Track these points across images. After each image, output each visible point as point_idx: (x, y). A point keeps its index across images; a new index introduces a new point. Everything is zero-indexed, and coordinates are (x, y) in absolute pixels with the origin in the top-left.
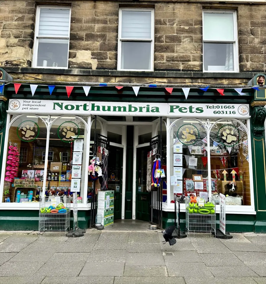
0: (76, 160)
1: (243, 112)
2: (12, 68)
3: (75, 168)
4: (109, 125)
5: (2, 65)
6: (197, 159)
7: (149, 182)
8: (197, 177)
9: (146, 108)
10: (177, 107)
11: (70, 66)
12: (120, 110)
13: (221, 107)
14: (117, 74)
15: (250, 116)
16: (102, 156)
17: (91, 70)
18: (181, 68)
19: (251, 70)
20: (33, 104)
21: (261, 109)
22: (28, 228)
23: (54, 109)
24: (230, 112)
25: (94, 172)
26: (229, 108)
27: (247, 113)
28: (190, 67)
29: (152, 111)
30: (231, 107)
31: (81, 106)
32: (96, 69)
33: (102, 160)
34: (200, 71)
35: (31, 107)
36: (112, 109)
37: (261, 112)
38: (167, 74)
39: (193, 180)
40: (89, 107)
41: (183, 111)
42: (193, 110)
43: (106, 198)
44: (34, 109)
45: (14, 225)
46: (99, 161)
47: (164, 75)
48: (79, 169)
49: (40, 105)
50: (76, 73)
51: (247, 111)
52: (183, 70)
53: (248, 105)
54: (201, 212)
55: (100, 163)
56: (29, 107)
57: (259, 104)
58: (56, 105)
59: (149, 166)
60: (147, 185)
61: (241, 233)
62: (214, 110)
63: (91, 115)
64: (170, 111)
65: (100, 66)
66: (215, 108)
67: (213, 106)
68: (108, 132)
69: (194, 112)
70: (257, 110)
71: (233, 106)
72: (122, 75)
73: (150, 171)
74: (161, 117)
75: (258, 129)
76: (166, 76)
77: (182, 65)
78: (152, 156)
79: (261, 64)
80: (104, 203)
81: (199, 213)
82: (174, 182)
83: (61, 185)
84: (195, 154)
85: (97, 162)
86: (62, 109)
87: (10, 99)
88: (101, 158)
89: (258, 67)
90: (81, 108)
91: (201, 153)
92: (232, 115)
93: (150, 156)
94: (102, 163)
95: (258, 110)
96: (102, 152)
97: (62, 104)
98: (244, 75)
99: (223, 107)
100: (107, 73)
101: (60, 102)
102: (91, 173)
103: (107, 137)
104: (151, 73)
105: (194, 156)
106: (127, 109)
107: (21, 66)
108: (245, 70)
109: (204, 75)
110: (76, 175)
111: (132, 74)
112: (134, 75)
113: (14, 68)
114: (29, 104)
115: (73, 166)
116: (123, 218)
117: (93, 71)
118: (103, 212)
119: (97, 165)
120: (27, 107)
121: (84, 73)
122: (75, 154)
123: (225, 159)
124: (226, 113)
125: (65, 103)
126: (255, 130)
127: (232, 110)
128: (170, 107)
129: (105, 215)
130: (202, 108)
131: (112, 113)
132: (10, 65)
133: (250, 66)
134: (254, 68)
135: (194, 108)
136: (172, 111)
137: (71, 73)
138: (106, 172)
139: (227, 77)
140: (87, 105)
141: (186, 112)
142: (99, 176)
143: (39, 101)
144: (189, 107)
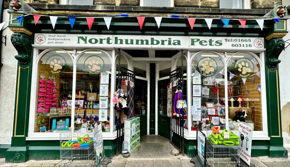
0: (103, 92)
1: (259, 45)
2: (39, 4)
3: (102, 99)
4: (135, 62)
5: (30, 2)
6: (209, 89)
7: (169, 109)
8: (209, 104)
9: (167, 41)
10: (198, 40)
11: (95, 3)
12: (142, 43)
13: (238, 40)
14: (140, 9)
15: (265, 49)
16: (128, 88)
17: (114, 6)
18: (200, 4)
19: (263, 7)
20: (58, 38)
21: (281, 41)
22: (57, 157)
23: (79, 42)
24: (247, 45)
25: (118, 104)
26: (246, 41)
27: (262, 46)
28: (208, 4)
29: (174, 44)
30: (248, 40)
31: (105, 39)
32: (120, 5)
33: (128, 92)
34: (217, 8)
35: (56, 41)
36: (135, 42)
37: (280, 43)
38: (187, 10)
39: (206, 107)
40: (112, 41)
41: (203, 44)
42: (213, 43)
43: (131, 126)
44: (59, 43)
45: (44, 155)
46: (123, 93)
47: (184, 10)
48: (106, 100)
49: (65, 39)
50: (100, 9)
51: (262, 44)
52: (201, 7)
53: (263, 39)
54: (226, 144)
55: (124, 95)
56: (54, 41)
57: (278, 36)
58: (80, 39)
59: (170, 96)
60: (167, 112)
61: (256, 157)
62: (232, 43)
63: (115, 49)
64: (191, 44)
65: (123, 3)
66: (233, 41)
67: (231, 39)
68: (134, 67)
69: (213, 45)
70: (276, 41)
71: (249, 40)
72: (145, 10)
73: (171, 100)
74: (182, 50)
75: (275, 61)
76: (186, 12)
77: (201, 2)
78: (173, 88)
79: (272, 2)
80: (130, 131)
81: (224, 145)
82: (195, 111)
83: (95, 112)
84: (207, 85)
85: (121, 94)
86: (86, 43)
87: (35, 34)
88: (127, 90)
89: (269, 4)
90: (105, 42)
91: (212, 84)
92: (249, 48)
93: (171, 87)
94: (128, 94)
95: (278, 42)
96: (127, 84)
97: (86, 37)
98: (258, 11)
99: (240, 40)
100: (130, 9)
101: (84, 36)
102: (116, 105)
103: (133, 71)
104: (172, 8)
105: (207, 87)
106: (150, 42)
107: (48, 3)
108: (257, 7)
109: (221, 11)
110: (103, 106)
111: (154, 9)
112: (156, 11)
113: (41, 5)
114: (54, 38)
115: (100, 97)
116: (148, 134)
117: (116, 7)
118: (129, 139)
119: (121, 97)
120: (52, 41)
121: (107, 9)
122: (102, 86)
123: (231, 89)
124: (243, 46)
125: (89, 37)
126: (272, 62)
127: (248, 43)
128: (190, 40)
129: (131, 141)
130: (221, 41)
131: (134, 46)
132: (38, 2)
133: (262, 4)
134: (265, 6)
135: (213, 41)
136: (193, 44)
137: (95, 9)
138: (132, 102)
139: (242, 13)
140: (110, 38)
141: (206, 45)
142: (123, 107)
143: (64, 35)
144: (209, 40)
